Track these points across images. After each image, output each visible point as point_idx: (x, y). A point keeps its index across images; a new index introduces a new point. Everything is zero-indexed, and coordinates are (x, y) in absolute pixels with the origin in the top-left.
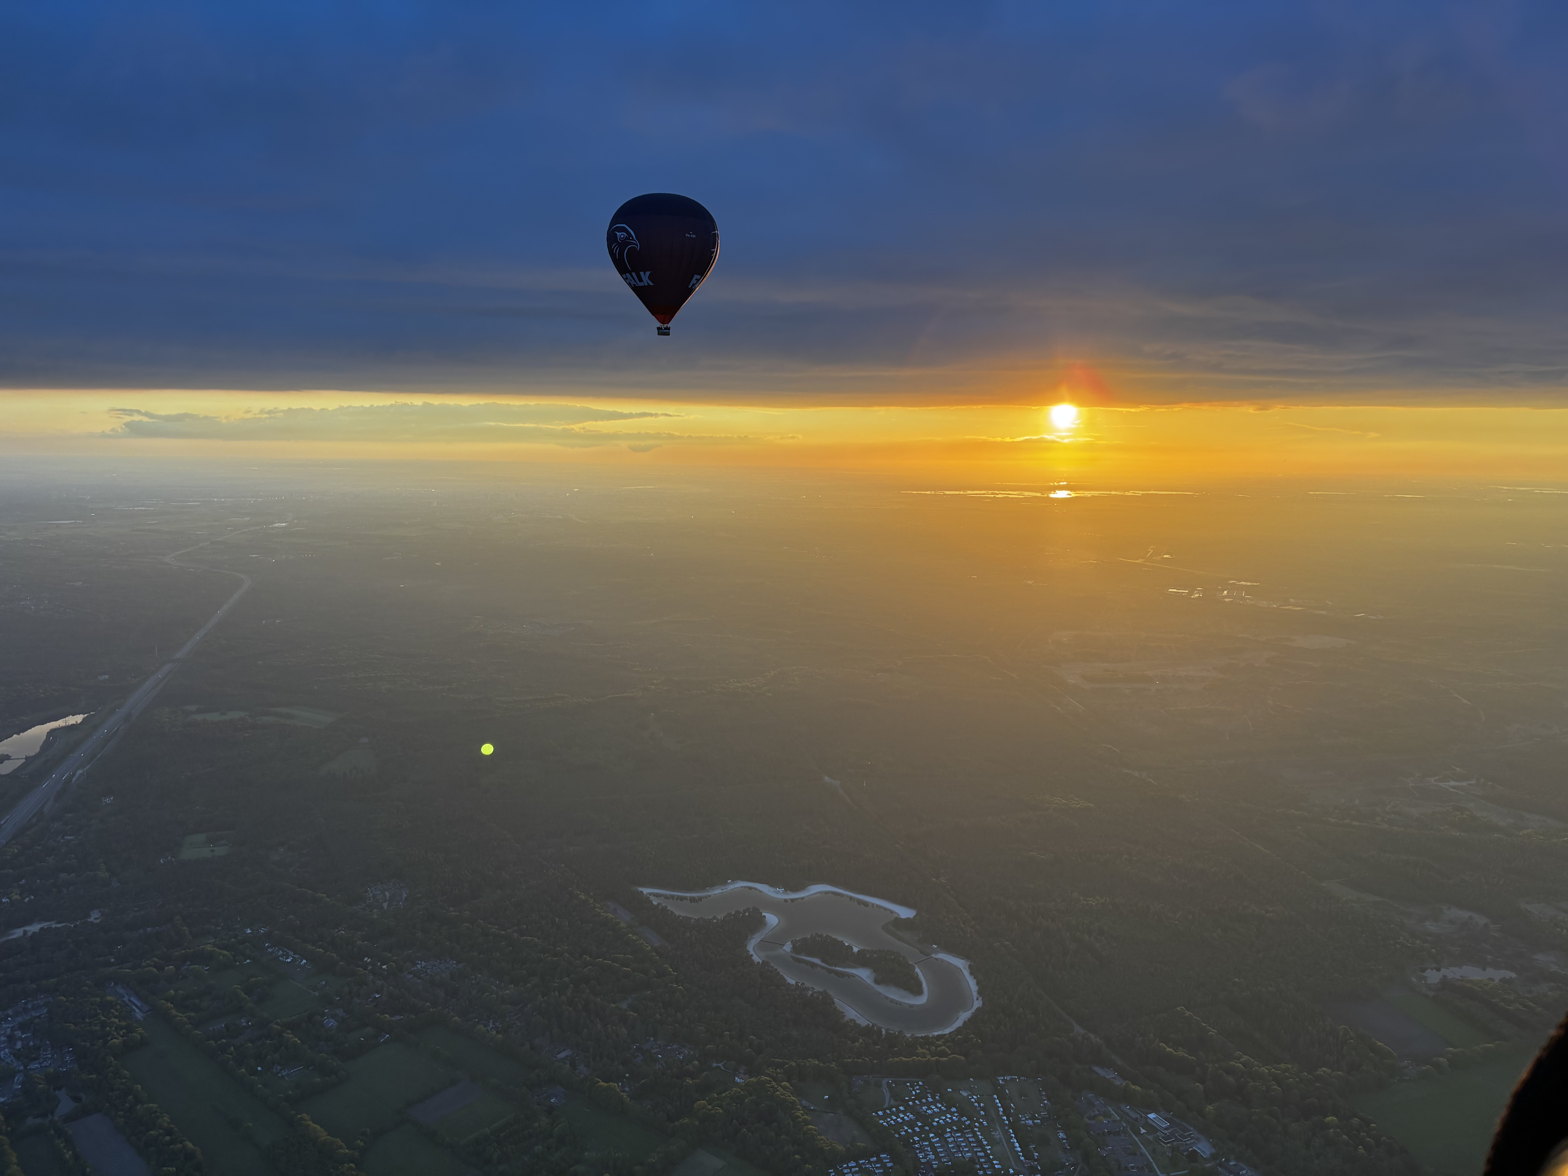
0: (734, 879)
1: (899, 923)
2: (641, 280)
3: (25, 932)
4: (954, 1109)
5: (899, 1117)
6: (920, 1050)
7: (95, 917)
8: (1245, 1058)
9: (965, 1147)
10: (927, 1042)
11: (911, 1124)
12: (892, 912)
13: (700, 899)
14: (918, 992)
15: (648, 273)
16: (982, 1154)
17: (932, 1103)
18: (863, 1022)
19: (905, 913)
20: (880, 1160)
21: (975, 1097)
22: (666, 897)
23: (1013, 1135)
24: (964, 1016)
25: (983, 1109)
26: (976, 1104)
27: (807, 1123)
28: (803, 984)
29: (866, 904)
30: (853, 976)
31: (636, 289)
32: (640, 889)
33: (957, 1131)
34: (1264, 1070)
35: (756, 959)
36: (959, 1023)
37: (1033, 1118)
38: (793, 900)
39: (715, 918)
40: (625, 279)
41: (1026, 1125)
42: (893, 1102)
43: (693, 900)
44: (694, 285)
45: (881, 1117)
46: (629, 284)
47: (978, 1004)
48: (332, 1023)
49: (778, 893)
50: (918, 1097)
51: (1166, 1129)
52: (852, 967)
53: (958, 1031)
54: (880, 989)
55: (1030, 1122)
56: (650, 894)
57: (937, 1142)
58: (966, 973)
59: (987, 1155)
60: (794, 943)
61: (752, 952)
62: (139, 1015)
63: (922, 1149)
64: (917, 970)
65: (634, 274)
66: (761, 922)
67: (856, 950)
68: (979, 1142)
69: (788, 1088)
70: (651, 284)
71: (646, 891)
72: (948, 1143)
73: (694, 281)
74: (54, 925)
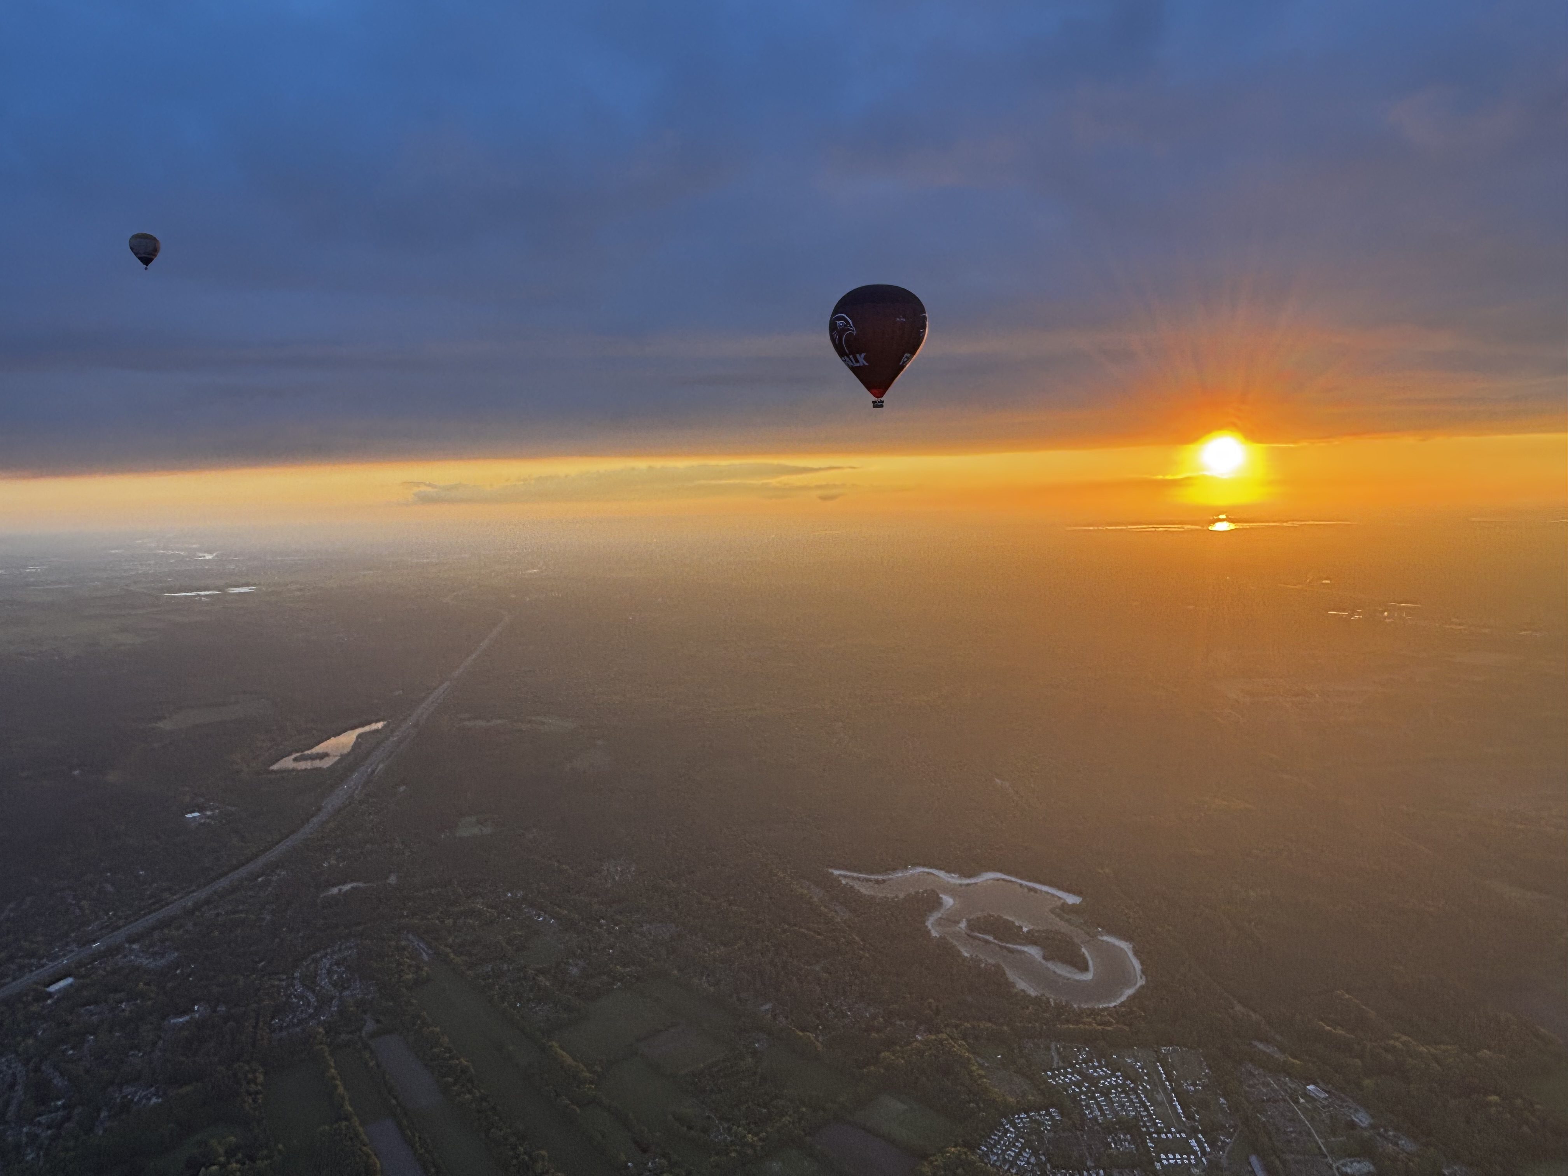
0: (914, 865)
1: (1065, 908)
2: (857, 361)
3: (340, 890)
4: (1119, 1074)
5: (1067, 1077)
6: (1086, 1020)
9: (1129, 1106)
10: (1093, 1013)
11: (1078, 1085)
15: (863, 355)
16: (1145, 1113)
17: (1097, 1067)
20: (1048, 1114)
21: (1139, 1064)
23: (1175, 1099)
25: (1146, 1074)
26: (1140, 1070)
27: (981, 1076)
31: (854, 370)
32: (830, 870)
33: (1121, 1092)
37: (1194, 1084)
40: (845, 361)
41: (1188, 1091)
42: (1061, 1064)
45: (1050, 1077)
46: (848, 365)
50: (1085, 1061)
51: (1326, 1099)
53: (1122, 1004)
55: (1192, 1088)
57: (1102, 1101)
59: (1149, 1115)
63: (1088, 1106)
65: (851, 356)
67: (1025, 930)
68: (1143, 1104)
69: (963, 1045)
70: (866, 364)
72: (1113, 1103)
73: (904, 359)
74: (361, 884)
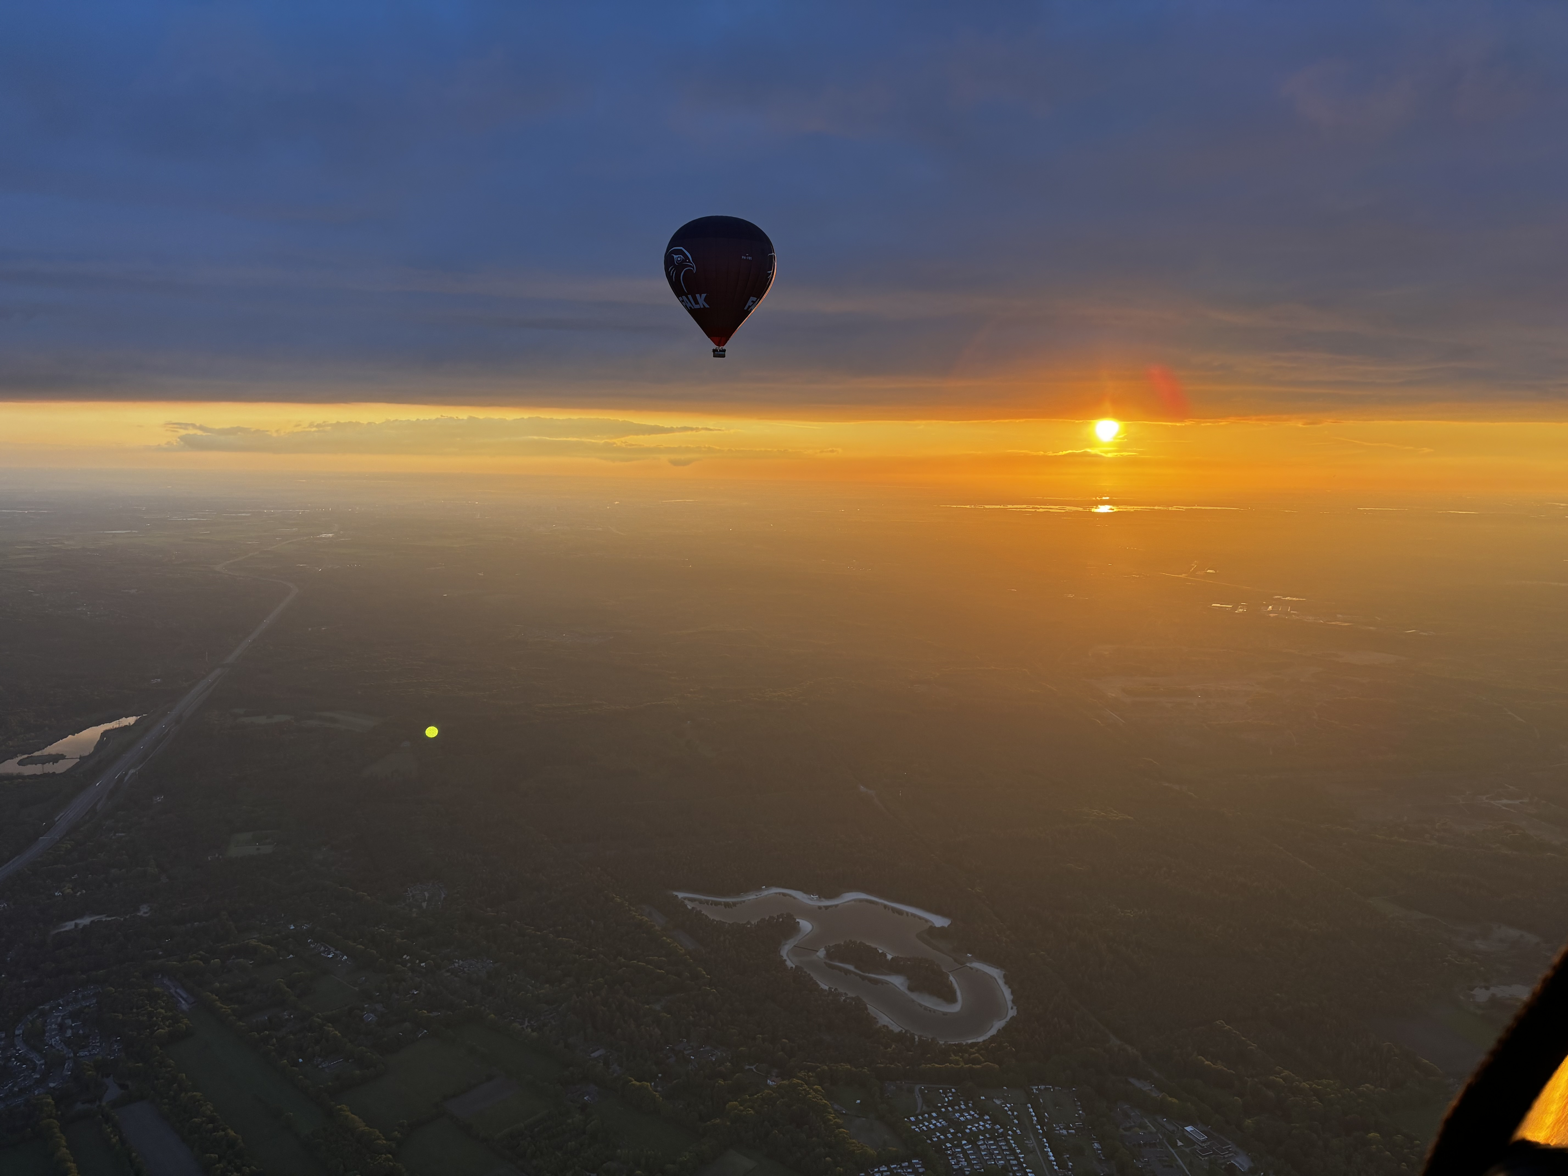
0: (769, 886)
1: (933, 931)
2: (697, 302)
3: (76, 925)
4: (987, 1117)
5: (931, 1123)
6: (953, 1057)
7: (144, 911)
8: (1286, 1073)
9: (998, 1154)
10: (960, 1049)
11: (944, 1131)
12: (927, 921)
13: (735, 904)
14: (950, 997)
15: (704, 295)
16: (1015, 1162)
17: (964, 1110)
18: (896, 1028)
19: (939, 922)
20: (911, 1165)
21: (1008, 1105)
22: (701, 902)
23: (1047, 1145)
24: (998, 1025)
25: (1016, 1117)
26: (1010, 1113)
27: (839, 1126)
28: (836, 989)
29: (900, 912)
30: (887, 983)
31: (692, 311)
32: (676, 893)
33: (990, 1139)
34: (1305, 1085)
35: (789, 964)
36: (993, 1032)
37: (1067, 1128)
38: (827, 907)
39: (749, 923)
40: (682, 302)
41: (1062, 1135)
42: (925, 1108)
43: (727, 905)
44: (749, 307)
45: (913, 1123)
46: (686, 307)
47: (1012, 1013)
48: (371, 1018)
49: (812, 899)
50: (950, 1104)
51: (1203, 1142)
52: (886, 974)
53: (993, 1039)
54: (914, 996)
55: (1064, 1132)
56: (685, 898)
57: (969, 1149)
58: (1001, 982)
59: (1020, 1164)
60: (828, 950)
61: (785, 957)
62: (184, 1006)
63: (954, 1155)
64: (951, 978)
65: (690, 296)
66: (794, 928)
67: (889, 957)
68: (1012, 1151)
69: (820, 1091)
70: (707, 306)
71: (681, 895)
72: (980, 1150)
73: (749, 303)
74: (104, 918)
